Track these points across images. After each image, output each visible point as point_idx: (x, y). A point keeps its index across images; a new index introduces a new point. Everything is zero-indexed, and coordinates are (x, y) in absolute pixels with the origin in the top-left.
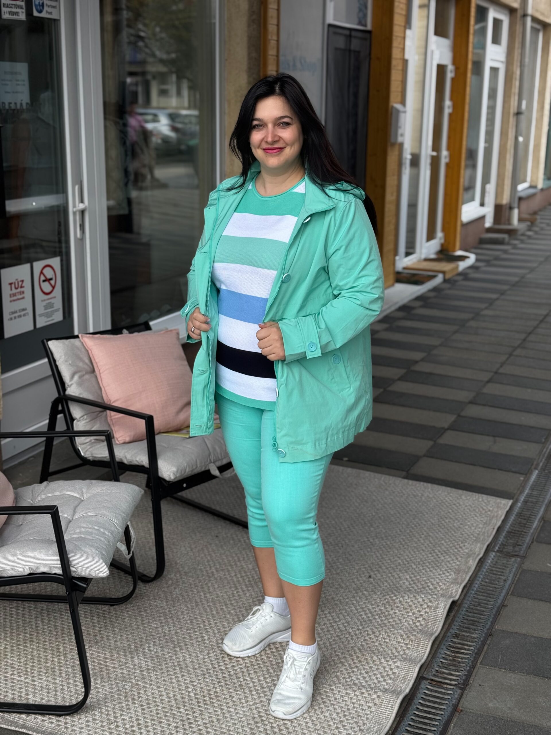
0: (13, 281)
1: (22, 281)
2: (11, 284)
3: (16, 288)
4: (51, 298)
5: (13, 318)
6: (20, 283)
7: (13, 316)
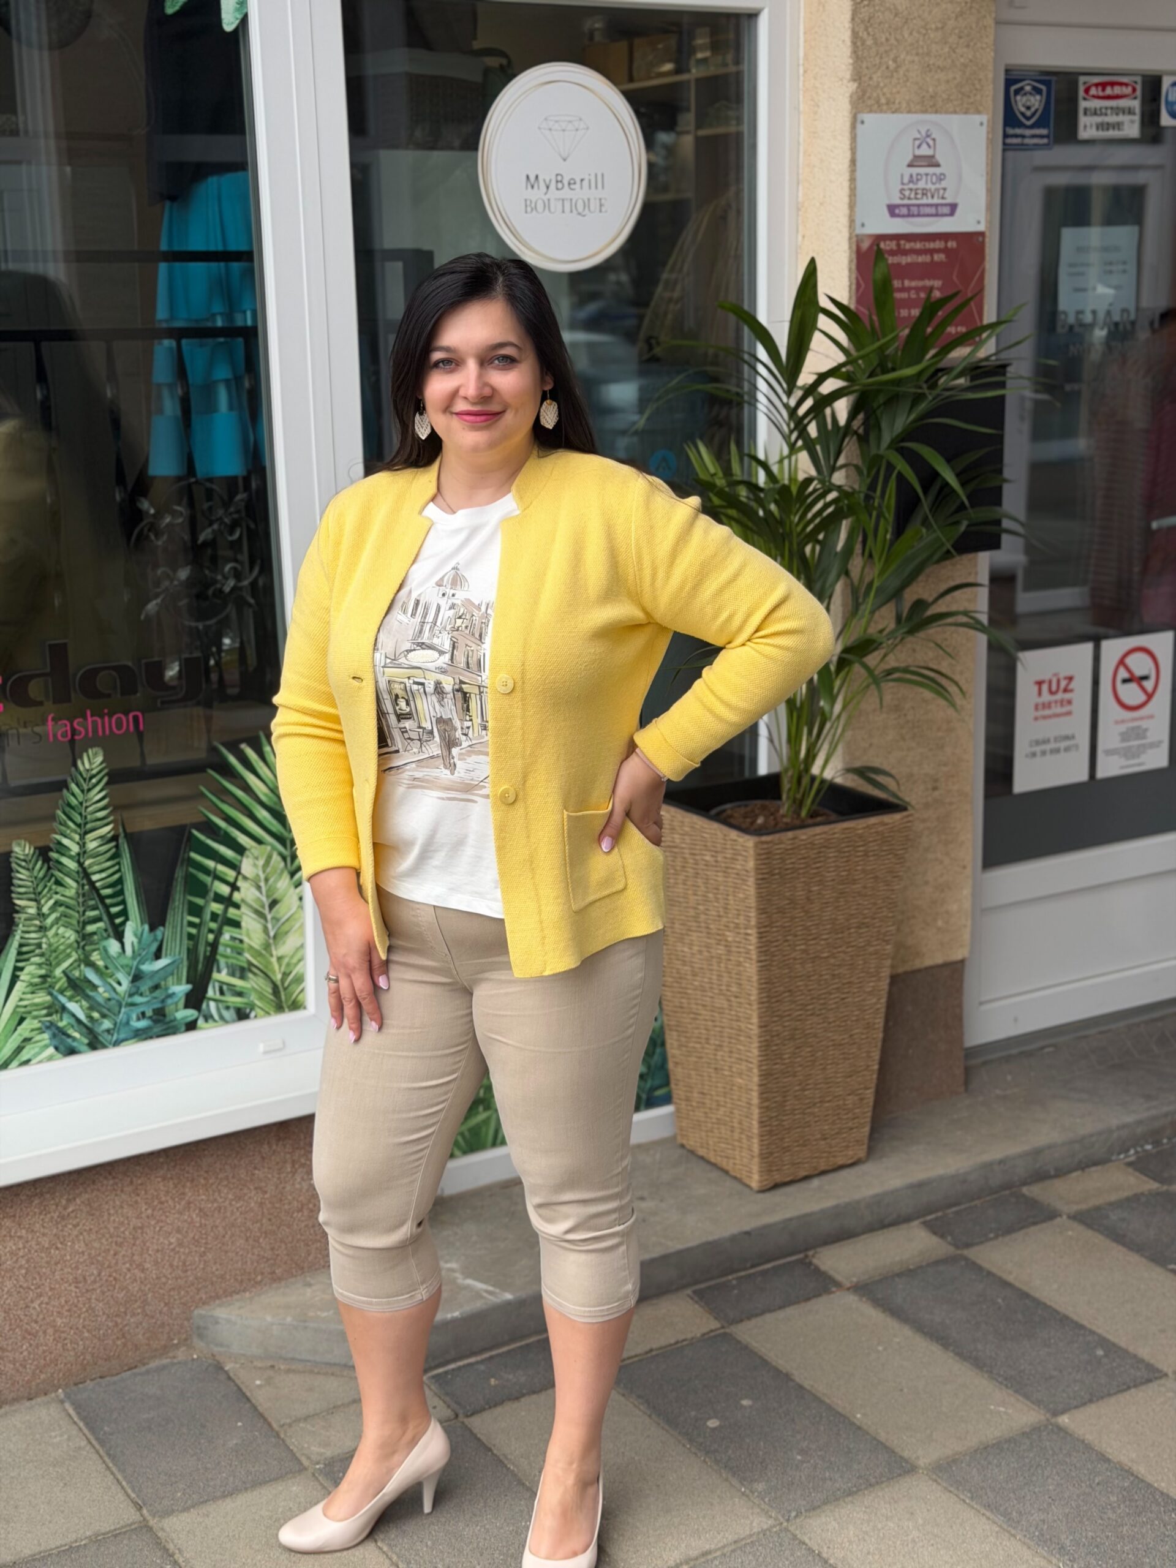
0: (1046, 677)
1: (1070, 679)
2: (1039, 683)
3: (1051, 692)
4: (1142, 718)
5: (1038, 754)
6: (1063, 684)
7: (1038, 749)
